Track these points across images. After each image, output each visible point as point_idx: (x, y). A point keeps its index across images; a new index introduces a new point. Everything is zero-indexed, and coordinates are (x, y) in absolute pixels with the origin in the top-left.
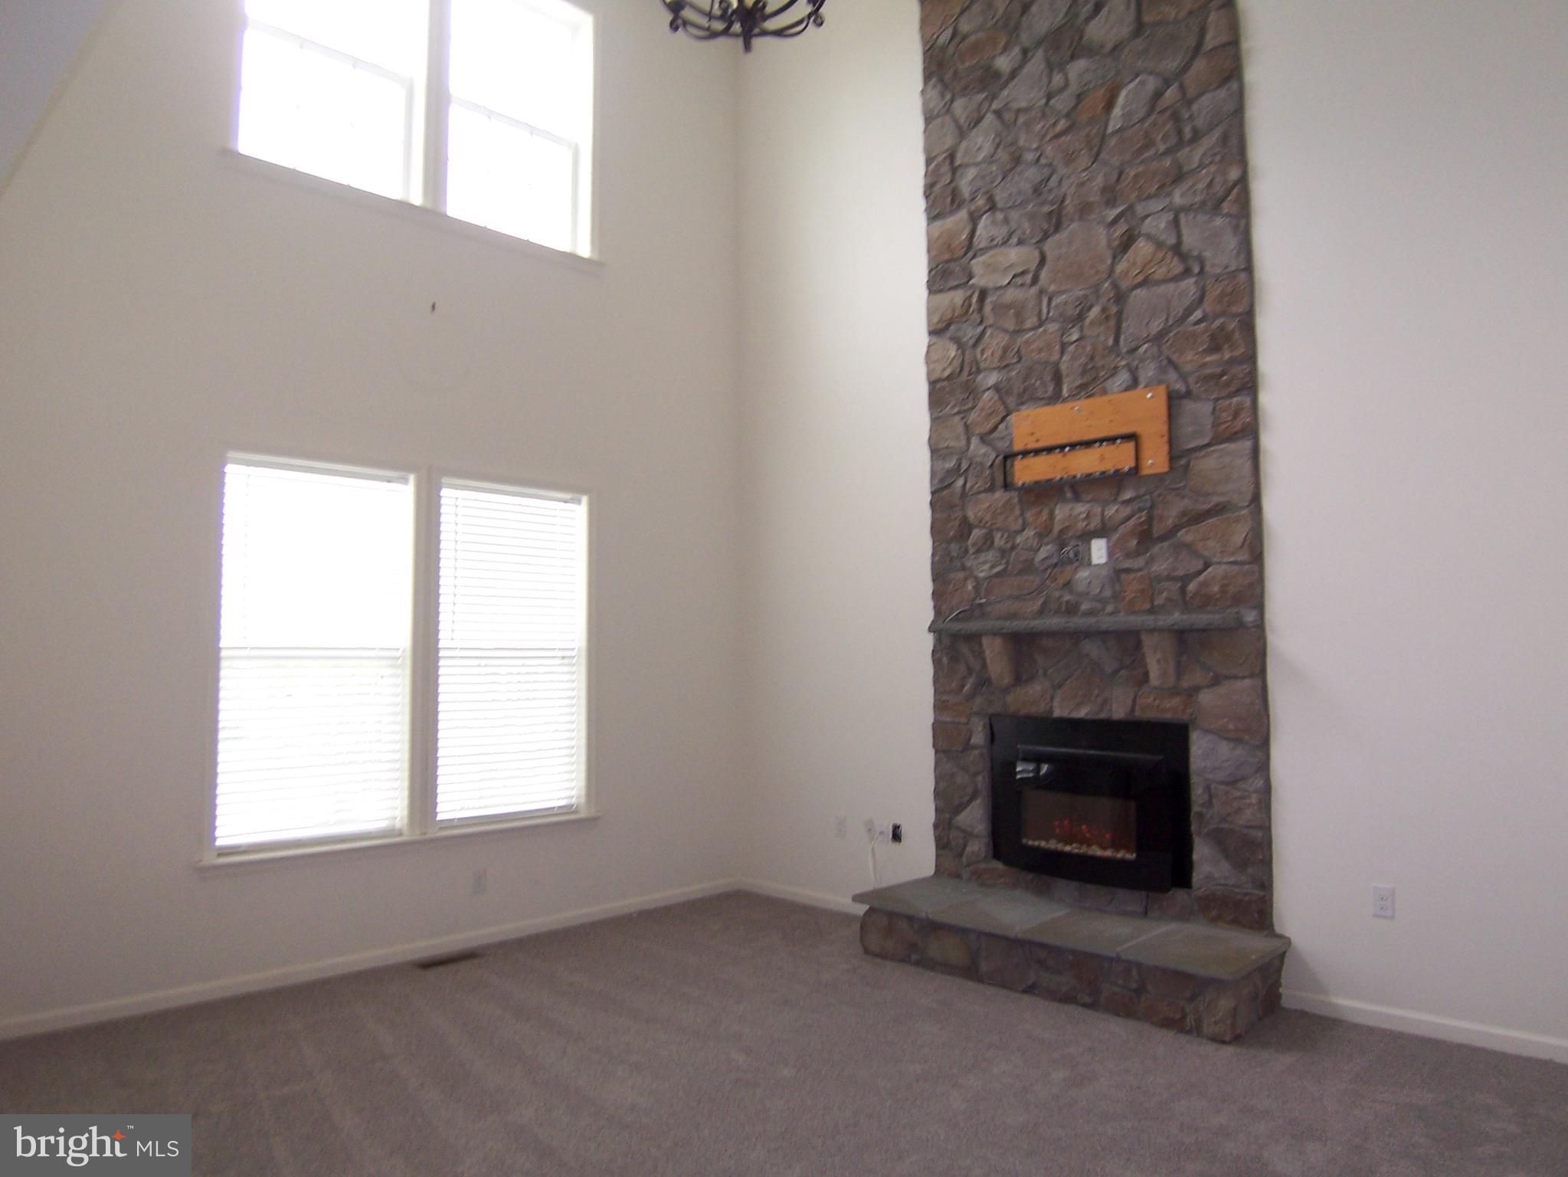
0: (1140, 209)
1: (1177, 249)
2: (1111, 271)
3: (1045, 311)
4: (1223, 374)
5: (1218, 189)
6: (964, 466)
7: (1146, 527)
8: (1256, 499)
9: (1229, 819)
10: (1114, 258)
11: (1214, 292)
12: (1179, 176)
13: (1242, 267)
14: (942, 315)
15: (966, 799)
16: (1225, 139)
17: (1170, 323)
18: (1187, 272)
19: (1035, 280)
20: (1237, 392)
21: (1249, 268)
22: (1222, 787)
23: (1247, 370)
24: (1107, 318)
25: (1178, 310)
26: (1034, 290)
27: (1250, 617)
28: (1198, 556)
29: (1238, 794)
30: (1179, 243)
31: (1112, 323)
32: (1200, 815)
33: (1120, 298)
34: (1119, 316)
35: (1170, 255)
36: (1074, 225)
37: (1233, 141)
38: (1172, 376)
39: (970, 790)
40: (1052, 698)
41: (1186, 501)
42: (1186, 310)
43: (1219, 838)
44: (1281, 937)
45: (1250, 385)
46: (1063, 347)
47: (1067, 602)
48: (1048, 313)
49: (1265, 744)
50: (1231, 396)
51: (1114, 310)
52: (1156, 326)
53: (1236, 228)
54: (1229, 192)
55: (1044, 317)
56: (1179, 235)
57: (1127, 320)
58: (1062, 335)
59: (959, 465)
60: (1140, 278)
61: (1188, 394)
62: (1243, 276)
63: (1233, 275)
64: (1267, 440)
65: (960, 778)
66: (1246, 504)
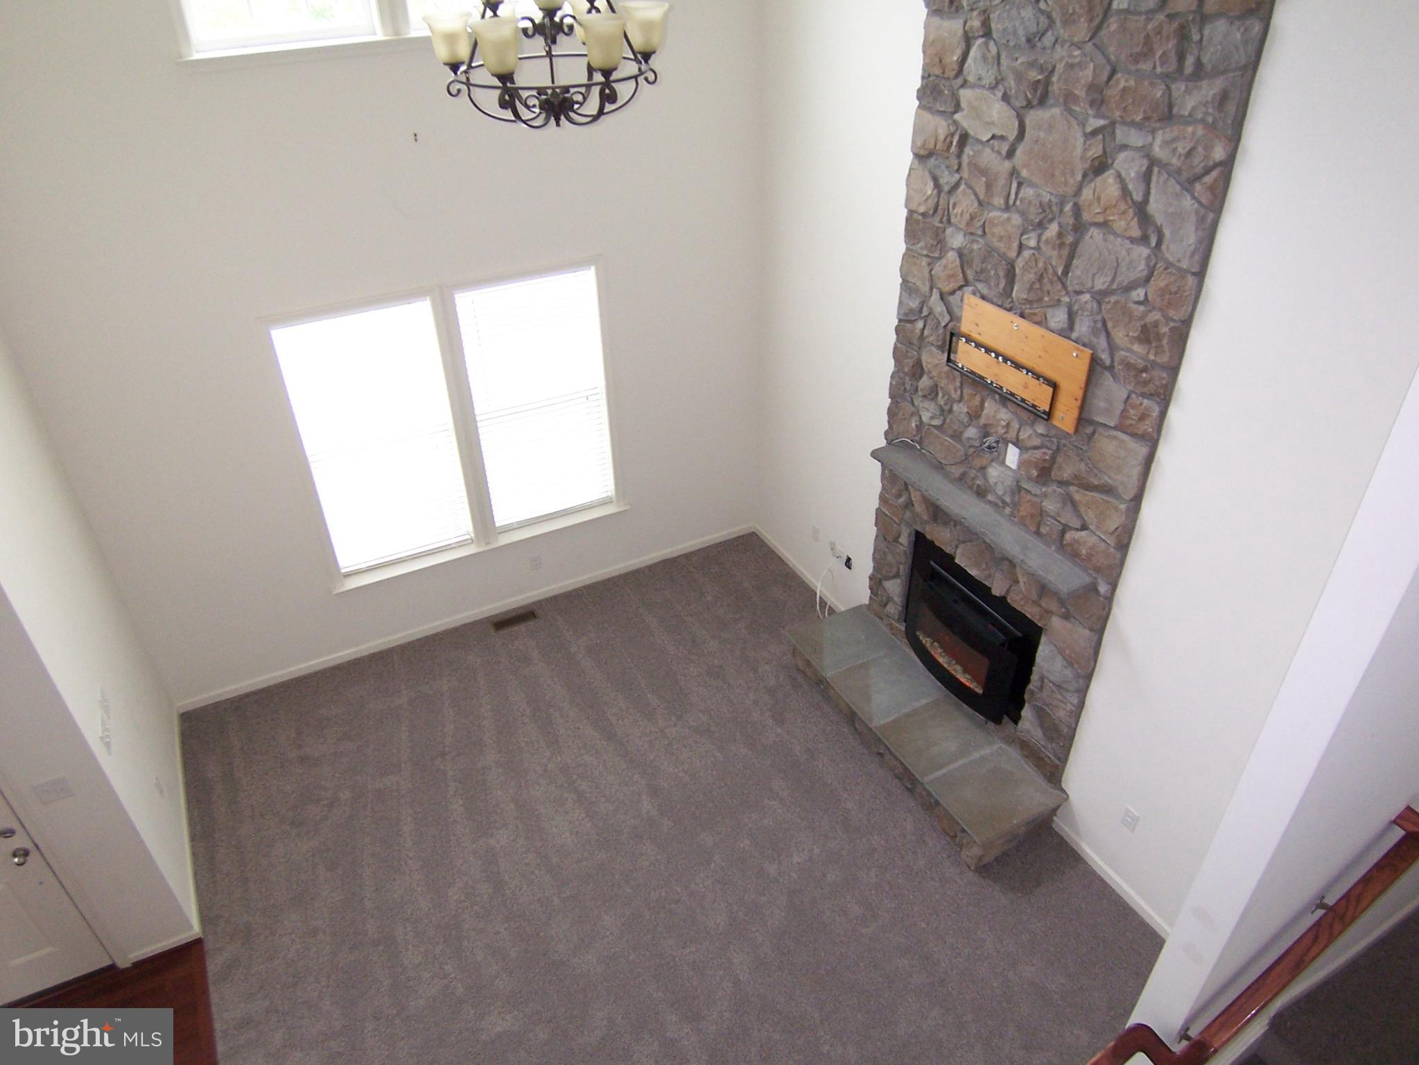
0: (1121, 134)
1: (1141, 210)
2: (1078, 192)
3: (1013, 196)
4: (1145, 370)
5: (1198, 163)
6: (925, 313)
7: (1047, 465)
8: (1137, 500)
9: (1050, 707)
10: (1085, 176)
11: (1159, 282)
12: (1167, 115)
13: (1194, 270)
14: (925, 141)
15: (891, 575)
16: (1224, 97)
17: (1114, 287)
18: (1144, 239)
19: (1010, 154)
20: (1150, 396)
21: (1201, 274)
22: (1051, 685)
23: (1164, 382)
24: (1062, 245)
25: (1125, 277)
26: (1007, 165)
27: (1103, 588)
28: (1079, 516)
29: (1059, 697)
30: (1146, 201)
31: (1065, 252)
32: (1032, 692)
33: (1079, 228)
34: (1075, 246)
35: (1131, 212)
36: (1056, 111)
37: (1231, 108)
38: (1102, 342)
39: (894, 570)
40: (957, 547)
41: (1083, 466)
42: (1130, 282)
43: (1041, 714)
44: (1063, 791)
45: (1164, 396)
46: (1021, 247)
47: (979, 486)
48: (1015, 202)
49: (1089, 677)
50: (1143, 395)
51: (1070, 239)
52: (1100, 283)
53: (1202, 220)
54: (1207, 171)
55: (1011, 202)
56: (1147, 193)
57: (1079, 257)
58: (1022, 235)
59: (921, 309)
60: (1100, 219)
61: (1111, 368)
62: (1191, 281)
63: (1183, 273)
64: (1163, 453)
65: (889, 557)
66: (1127, 499)
